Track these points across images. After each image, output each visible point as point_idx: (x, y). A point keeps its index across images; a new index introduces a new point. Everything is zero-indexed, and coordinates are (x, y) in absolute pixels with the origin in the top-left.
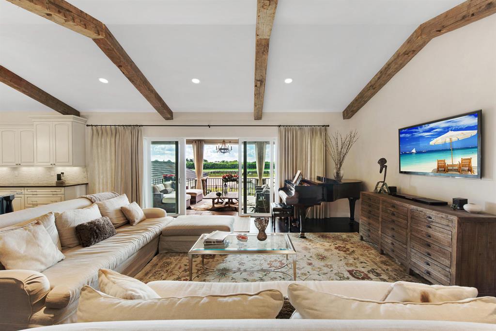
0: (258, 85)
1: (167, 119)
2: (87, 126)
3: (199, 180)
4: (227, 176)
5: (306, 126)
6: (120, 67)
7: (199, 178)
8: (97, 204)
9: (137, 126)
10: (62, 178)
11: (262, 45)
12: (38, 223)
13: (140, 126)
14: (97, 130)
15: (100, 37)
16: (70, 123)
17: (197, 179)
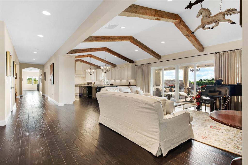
0: (188, 37)
1: (159, 59)
2: (136, 66)
3: (186, 88)
4: (204, 86)
5: (237, 50)
6: (137, 46)
7: (186, 87)
8: (130, 88)
9: (149, 63)
10: (130, 83)
11: (177, 24)
12: (116, 89)
13: (150, 63)
14: (138, 67)
15: (130, 40)
16: (131, 65)
17: (185, 87)
